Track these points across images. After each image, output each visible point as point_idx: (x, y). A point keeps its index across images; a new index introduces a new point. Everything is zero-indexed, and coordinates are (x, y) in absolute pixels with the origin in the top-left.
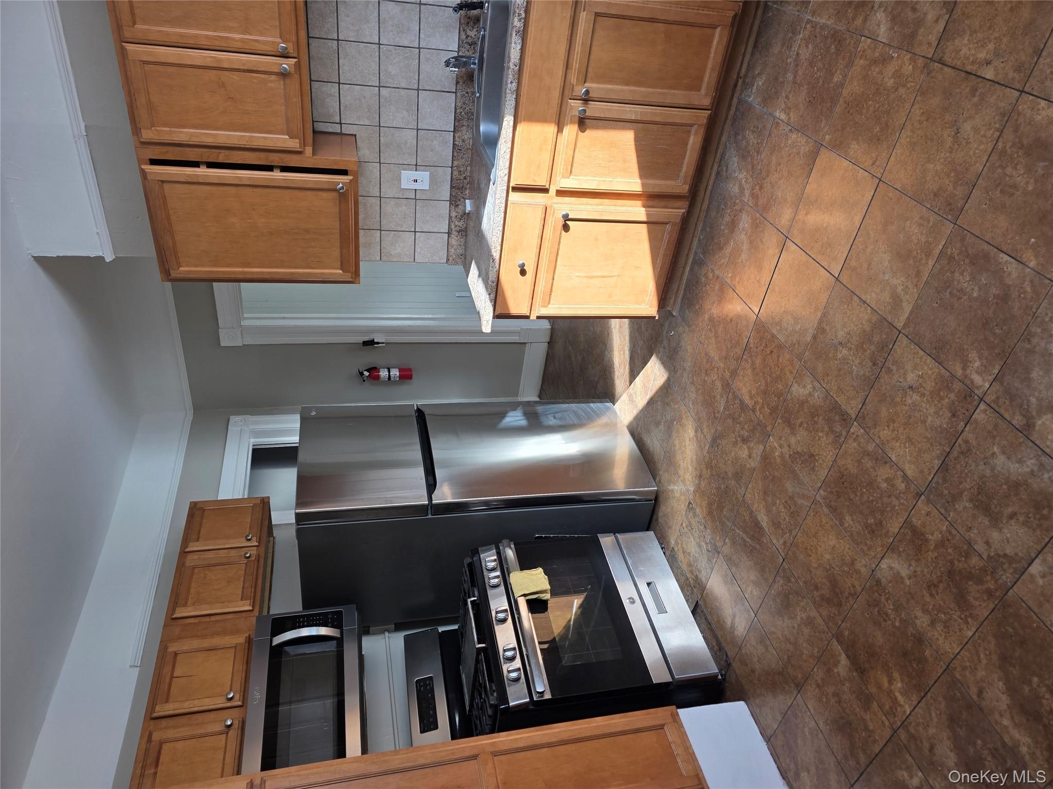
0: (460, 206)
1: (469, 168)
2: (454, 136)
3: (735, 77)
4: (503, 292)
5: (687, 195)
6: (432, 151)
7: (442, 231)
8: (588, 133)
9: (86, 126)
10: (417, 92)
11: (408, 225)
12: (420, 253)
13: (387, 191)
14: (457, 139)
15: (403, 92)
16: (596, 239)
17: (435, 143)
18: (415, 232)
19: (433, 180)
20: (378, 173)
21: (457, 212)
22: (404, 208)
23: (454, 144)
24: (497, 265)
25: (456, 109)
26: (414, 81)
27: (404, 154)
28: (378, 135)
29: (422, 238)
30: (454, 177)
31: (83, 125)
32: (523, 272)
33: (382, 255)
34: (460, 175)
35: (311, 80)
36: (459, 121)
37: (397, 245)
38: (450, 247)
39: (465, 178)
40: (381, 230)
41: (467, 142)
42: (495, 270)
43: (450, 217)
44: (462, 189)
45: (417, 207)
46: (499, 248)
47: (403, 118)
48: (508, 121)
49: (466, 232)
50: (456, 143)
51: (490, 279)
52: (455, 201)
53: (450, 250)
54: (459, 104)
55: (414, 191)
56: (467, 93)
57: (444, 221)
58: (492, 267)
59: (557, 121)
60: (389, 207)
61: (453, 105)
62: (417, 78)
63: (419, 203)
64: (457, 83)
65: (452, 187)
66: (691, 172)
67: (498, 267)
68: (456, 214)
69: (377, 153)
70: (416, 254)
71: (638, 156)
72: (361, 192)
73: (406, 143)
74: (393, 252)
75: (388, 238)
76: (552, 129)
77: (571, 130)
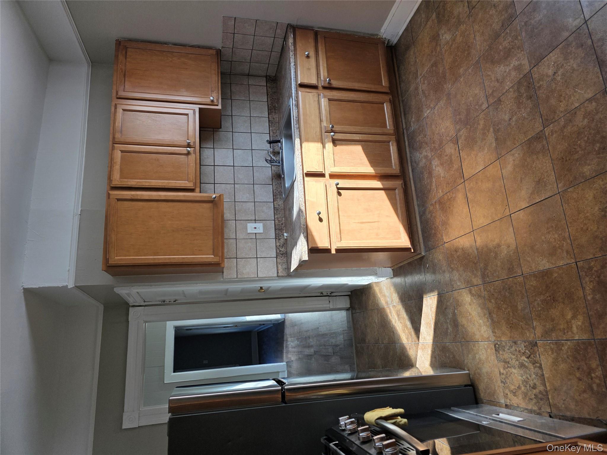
0: (281, 240)
1: (283, 219)
2: (274, 204)
3: (402, 130)
4: (311, 232)
5: (400, 174)
6: (263, 212)
7: (272, 256)
8: (338, 147)
9: (81, 210)
10: (253, 185)
11: (253, 254)
12: (261, 271)
13: (240, 236)
14: (275, 204)
15: (246, 186)
16: (358, 200)
17: (264, 208)
18: (257, 258)
19: (265, 227)
20: (235, 225)
21: (280, 243)
22: (250, 244)
23: (274, 207)
24: (304, 214)
25: (273, 191)
26: (251, 180)
27: (248, 215)
28: (234, 206)
29: (261, 262)
30: (276, 224)
31: (80, 209)
32: (321, 220)
33: (238, 274)
34: (279, 222)
35: (200, 183)
36: (275, 196)
37: (247, 267)
38: (278, 264)
39: (282, 224)
40: (237, 258)
41: (281, 205)
42: (304, 218)
43: (276, 246)
44: (281, 230)
45: (257, 243)
46: (304, 204)
47: (247, 197)
48: (297, 141)
49: (287, 254)
50: (275, 206)
51: (302, 224)
52: (277, 237)
53: (278, 266)
54: (274, 188)
55: (255, 234)
56: (278, 183)
57: (273, 250)
58: (302, 216)
59: (321, 141)
60: (241, 244)
61: (272, 190)
62: (253, 179)
63: (258, 241)
64: (272, 179)
65: (275, 229)
66: (397, 163)
67: (305, 216)
68: (280, 244)
69: (234, 215)
70: (258, 272)
71: (367, 157)
72: (226, 237)
73: (249, 209)
74: (244, 272)
75: (241, 262)
76: (320, 145)
77: (329, 145)
